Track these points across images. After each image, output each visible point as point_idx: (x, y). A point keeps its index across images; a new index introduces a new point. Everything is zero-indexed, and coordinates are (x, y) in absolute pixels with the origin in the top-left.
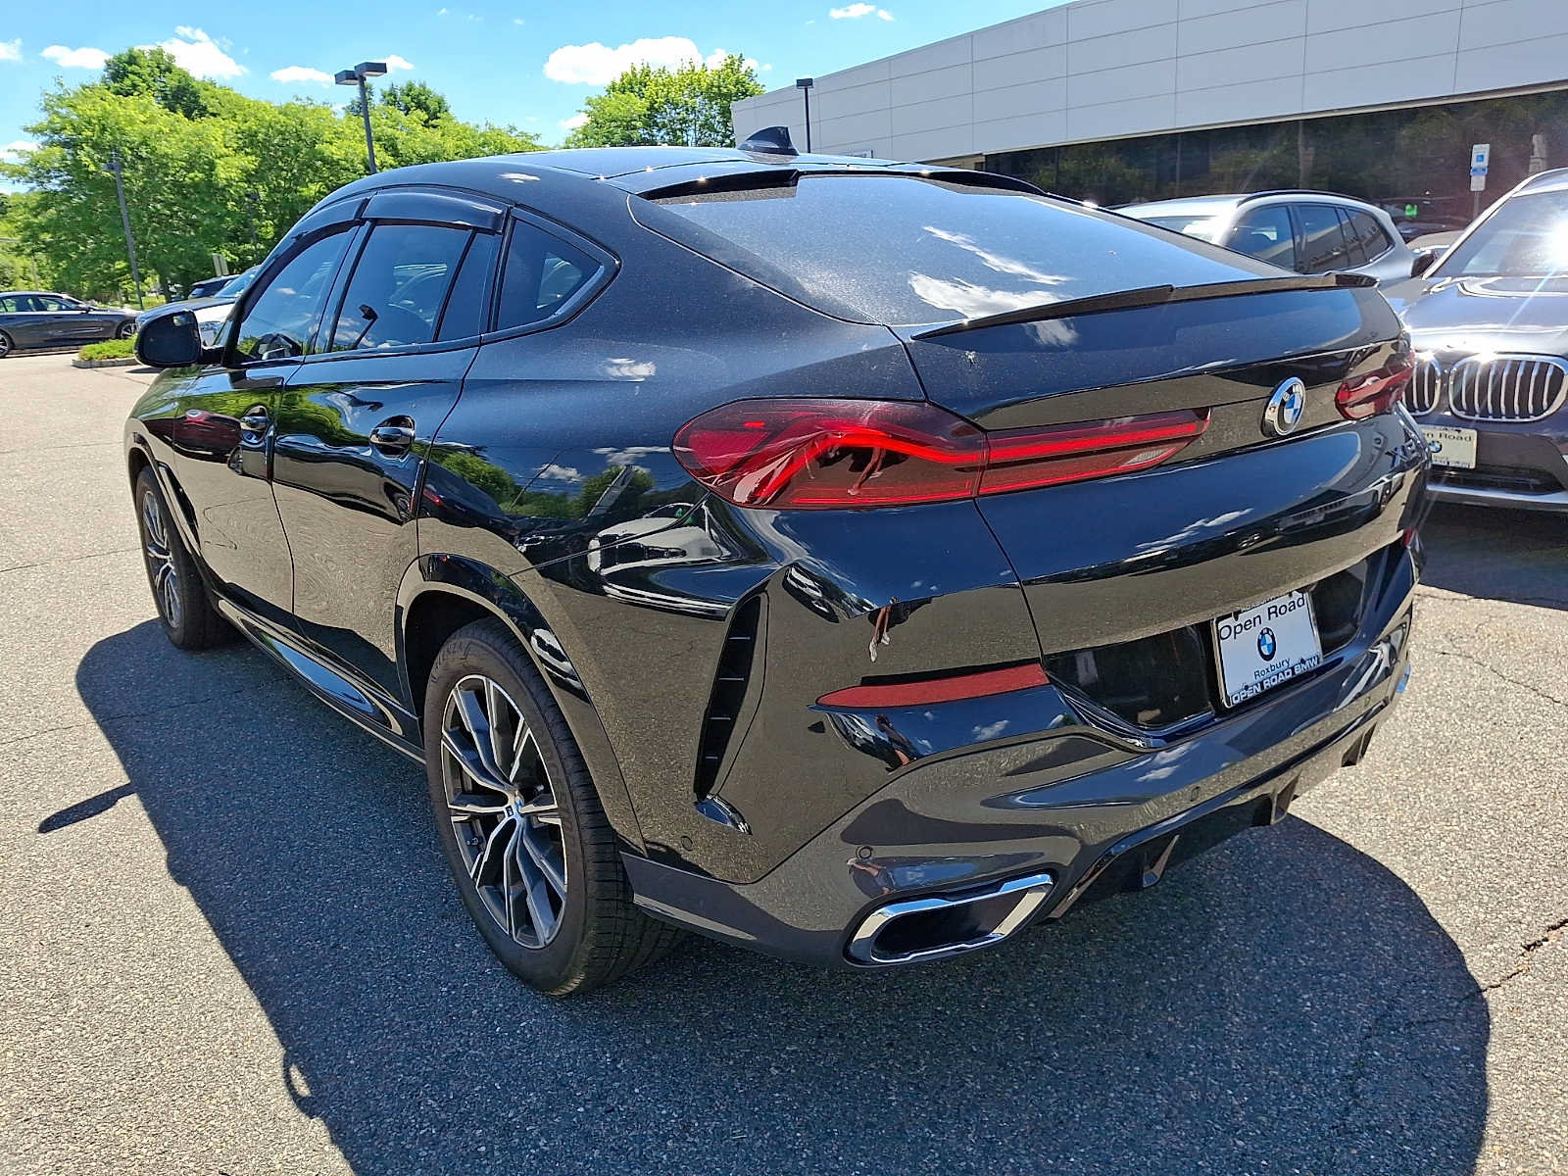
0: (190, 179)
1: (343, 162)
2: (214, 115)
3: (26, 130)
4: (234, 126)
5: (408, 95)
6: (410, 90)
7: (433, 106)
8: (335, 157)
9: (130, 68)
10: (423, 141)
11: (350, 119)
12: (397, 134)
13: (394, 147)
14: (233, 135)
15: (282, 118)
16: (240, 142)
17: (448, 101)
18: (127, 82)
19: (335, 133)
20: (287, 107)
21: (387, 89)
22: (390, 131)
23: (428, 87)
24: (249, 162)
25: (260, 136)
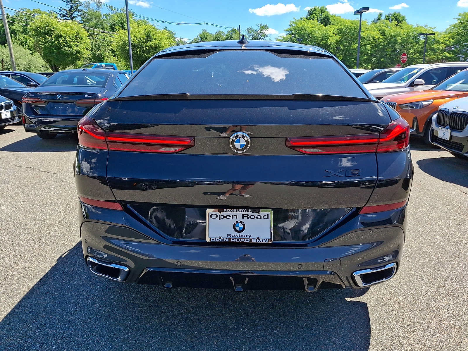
0: (322, 43)
1: (366, 38)
2: (333, 24)
3: (285, 31)
4: (337, 27)
5: (393, 16)
6: (395, 15)
7: (401, 19)
8: (364, 36)
9: (314, 12)
10: (393, 31)
11: (372, 24)
12: (386, 29)
13: (384, 32)
14: (336, 30)
15: (351, 24)
16: (338, 32)
17: (406, 18)
18: (312, 16)
19: (366, 29)
20: (353, 21)
21: (387, 14)
22: (383, 28)
23: (400, 13)
24: (338, 38)
25: (344, 30)
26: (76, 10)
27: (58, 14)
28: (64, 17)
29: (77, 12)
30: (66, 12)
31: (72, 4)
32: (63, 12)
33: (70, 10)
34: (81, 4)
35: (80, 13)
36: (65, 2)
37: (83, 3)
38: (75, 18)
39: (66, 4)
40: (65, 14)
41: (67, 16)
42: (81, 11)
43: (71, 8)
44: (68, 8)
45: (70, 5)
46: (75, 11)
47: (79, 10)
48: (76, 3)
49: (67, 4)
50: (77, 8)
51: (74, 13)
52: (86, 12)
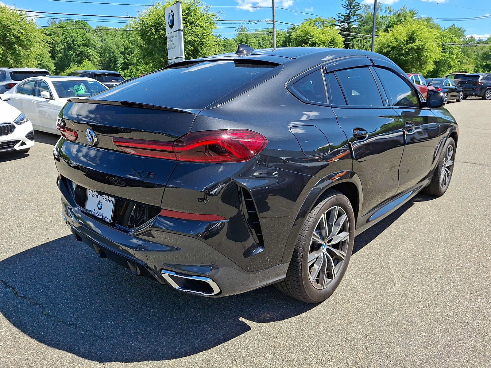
26: (354, 14)
27: (337, 20)
28: (341, 23)
29: (355, 17)
30: (344, 18)
31: (351, 9)
32: (341, 18)
33: (348, 16)
34: (360, 8)
35: (357, 17)
36: (345, 8)
37: (362, 7)
38: (352, 23)
39: (345, 10)
40: (343, 20)
41: (344, 21)
42: (359, 15)
43: (349, 13)
44: (347, 13)
45: (349, 10)
46: (353, 16)
47: (357, 14)
48: (356, 7)
49: (347, 9)
50: (355, 12)
51: (352, 18)
52: (363, 16)
